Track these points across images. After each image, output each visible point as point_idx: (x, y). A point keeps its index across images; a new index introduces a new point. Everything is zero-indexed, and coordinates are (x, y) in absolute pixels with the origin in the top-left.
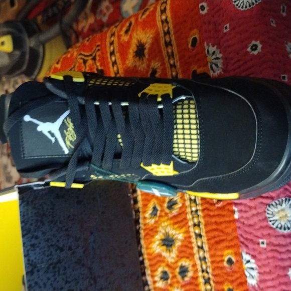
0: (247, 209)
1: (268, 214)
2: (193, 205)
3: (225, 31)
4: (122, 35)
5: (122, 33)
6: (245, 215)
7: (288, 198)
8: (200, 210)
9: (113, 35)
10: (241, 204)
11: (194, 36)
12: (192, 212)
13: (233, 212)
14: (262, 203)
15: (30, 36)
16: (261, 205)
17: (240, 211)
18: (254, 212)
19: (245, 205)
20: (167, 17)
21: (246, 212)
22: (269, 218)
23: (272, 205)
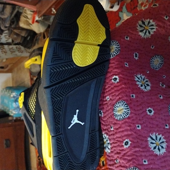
7: (135, 168)
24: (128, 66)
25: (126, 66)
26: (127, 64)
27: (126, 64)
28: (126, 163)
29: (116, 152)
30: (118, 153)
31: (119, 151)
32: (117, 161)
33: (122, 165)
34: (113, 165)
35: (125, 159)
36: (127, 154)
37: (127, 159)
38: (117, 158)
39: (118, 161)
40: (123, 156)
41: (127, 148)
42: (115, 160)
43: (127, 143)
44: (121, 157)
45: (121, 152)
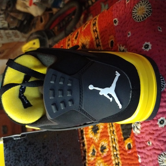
0: (146, 157)
1: (159, 161)
2: (115, 150)
3: (128, 36)
4: (73, 40)
5: (74, 39)
6: (145, 161)
8: (118, 154)
9: (69, 40)
10: (142, 153)
11: (112, 40)
12: (114, 155)
13: (138, 158)
14: (155, 153)
15: (49, 39)
16: (155, 155)
17: (142, 158)
18: (150, 159)
19: (145, 154)
20: (96, 28)
21: (145, 158)
22: (160, 164)
23: (162, 155)
24: (161, 31)
25: (159, 30)
26: (161, 28)
27: (159, 29)
28: (162, 146)
29: (148, 132)
30: (150, 134)
31: (152, 132)
32: (149, 143)
33: (156, 148)
34: (144, 147)
35: (160, 141)
36: (163, 135)
37: (163, 141)
38: (150, 140)
39: (151, 143)
40: (157, 137)
41: (162, 127)
42: (146, 141)
43: (162, 122)
44: (155, 139)
45: (154, 132)
